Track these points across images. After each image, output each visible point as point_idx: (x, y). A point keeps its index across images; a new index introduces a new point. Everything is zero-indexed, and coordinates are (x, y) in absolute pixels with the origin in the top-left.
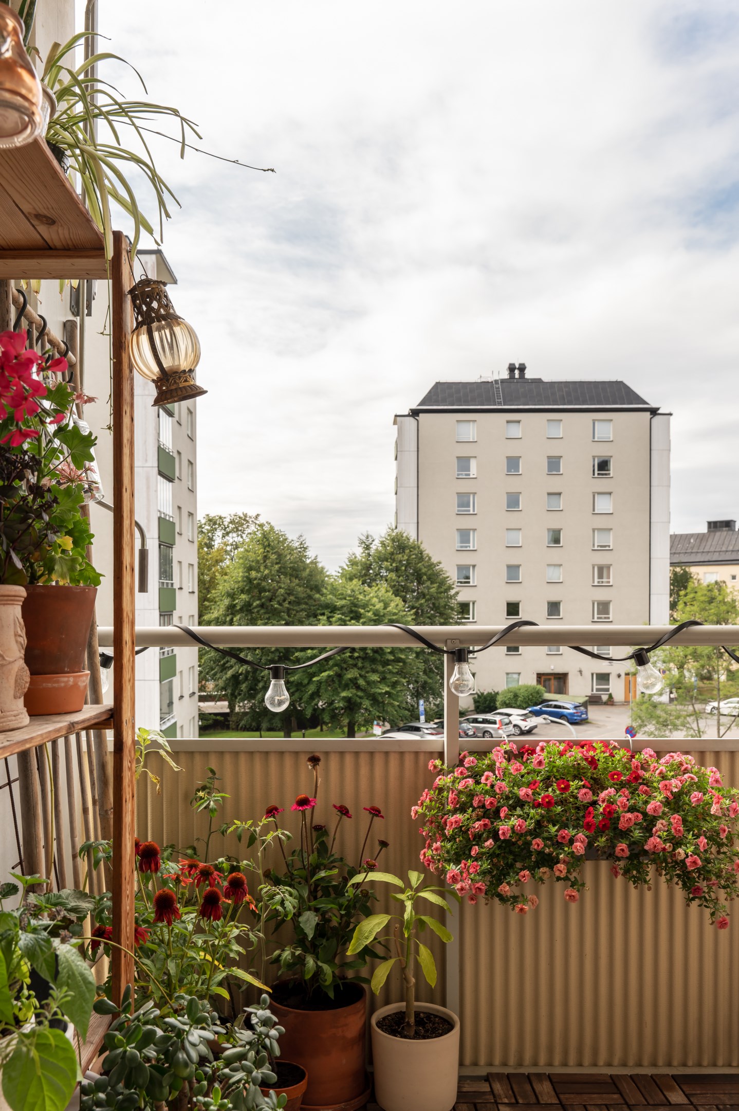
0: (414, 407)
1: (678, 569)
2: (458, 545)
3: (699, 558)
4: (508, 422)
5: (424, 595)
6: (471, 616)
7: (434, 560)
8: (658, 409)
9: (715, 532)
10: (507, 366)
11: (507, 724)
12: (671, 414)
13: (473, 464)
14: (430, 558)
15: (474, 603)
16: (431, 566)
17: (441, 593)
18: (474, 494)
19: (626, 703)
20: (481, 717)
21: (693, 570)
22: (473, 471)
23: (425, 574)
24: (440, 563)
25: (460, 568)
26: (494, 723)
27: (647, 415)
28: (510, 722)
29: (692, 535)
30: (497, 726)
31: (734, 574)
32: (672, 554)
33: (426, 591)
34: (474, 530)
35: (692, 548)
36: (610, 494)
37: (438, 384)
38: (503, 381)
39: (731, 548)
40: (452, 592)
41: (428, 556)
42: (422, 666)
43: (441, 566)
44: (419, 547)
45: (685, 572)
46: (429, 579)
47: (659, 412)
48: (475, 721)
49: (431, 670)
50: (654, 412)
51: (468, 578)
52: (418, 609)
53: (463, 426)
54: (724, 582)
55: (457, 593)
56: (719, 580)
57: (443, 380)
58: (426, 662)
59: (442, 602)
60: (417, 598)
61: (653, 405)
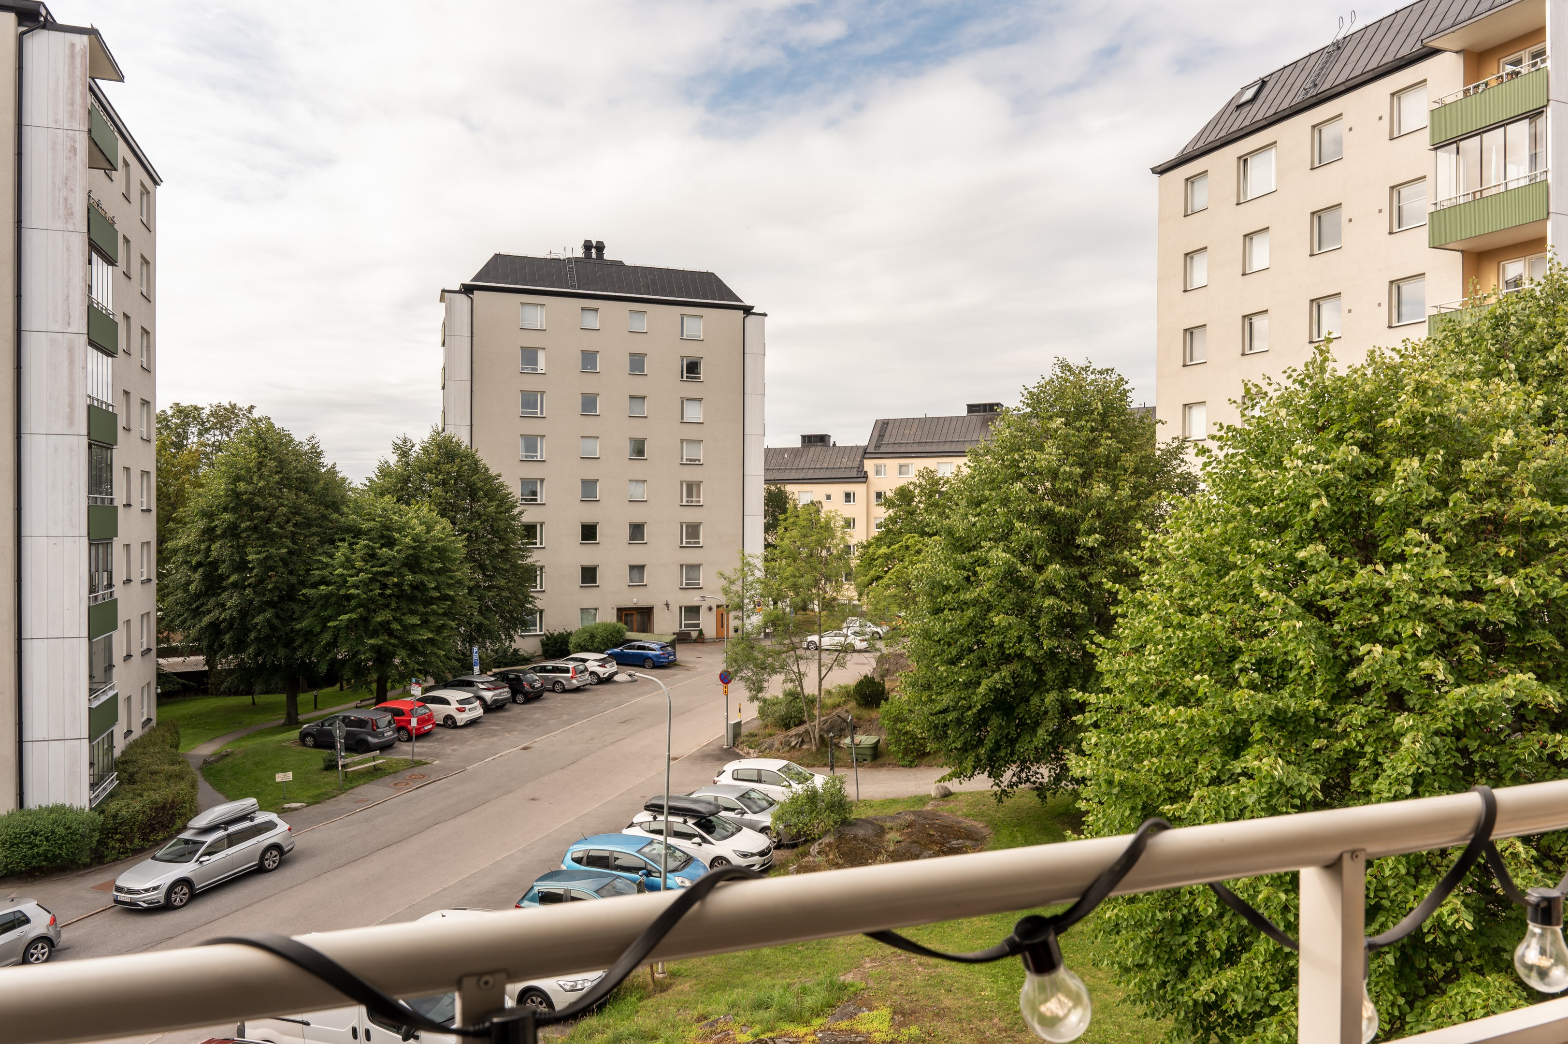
0: (467, 281)
1: (773, 488)
2: (522, 454)
3: (794, 475)
4: (583, 309)
5: (479, 516)
6: (538, 541)
7: (493, 472)
8: (752, 307)
9: (809, 447)
10: (582, 243)
11: (582, 672)
12: (765, 315)
13: (541, 357)
14: (487, 470)
15: (541, 526)
16: (489, 479)
17: (501, 513)
18: (543, 393)
19: (719, 639)
20: (549, 664)
21: (789, 488)
22: (542, 364)
23: (481, 489)
24: (500, 476)
25: (525, 482)
26: (567, 671)
27: (740, 313)
28: (586, 669)
29: (786, 450)
30: (570, 675)
31: (828, 493)
32: (766, 470)
33: (482, 511)
34: (543, 436)
35: (786, 464)
36: (700, 400)
37: (497, 256)
38: (577, 260)
39: (825, 465)
40: (516, 511)
41: (484, 466)
42: (476, 604)
43: (501, 479)
44: (473, 456)
45: (780, 490)
46: (486, 495)
47: (754, 311)
48: (544, 670)
49: (488, 608)
50: (748, 310)
51: (534, 493)
52: (471, 532)
53: (529, 310)
54: (820, 503)
55: (521, 513)
56: (815, 500)
57: (504, 252)
58: (480, 598)
59: (502, 525)
60: (471, 520)
61: (747, 302)
